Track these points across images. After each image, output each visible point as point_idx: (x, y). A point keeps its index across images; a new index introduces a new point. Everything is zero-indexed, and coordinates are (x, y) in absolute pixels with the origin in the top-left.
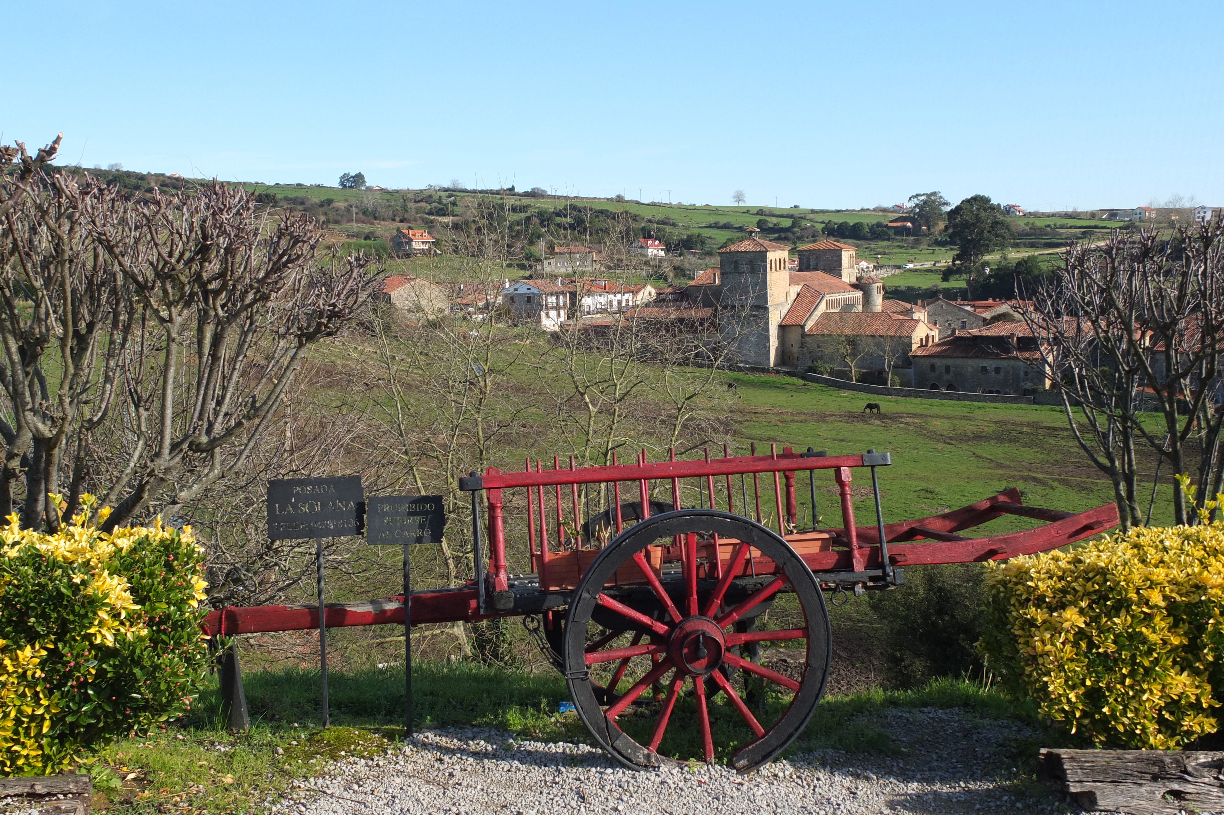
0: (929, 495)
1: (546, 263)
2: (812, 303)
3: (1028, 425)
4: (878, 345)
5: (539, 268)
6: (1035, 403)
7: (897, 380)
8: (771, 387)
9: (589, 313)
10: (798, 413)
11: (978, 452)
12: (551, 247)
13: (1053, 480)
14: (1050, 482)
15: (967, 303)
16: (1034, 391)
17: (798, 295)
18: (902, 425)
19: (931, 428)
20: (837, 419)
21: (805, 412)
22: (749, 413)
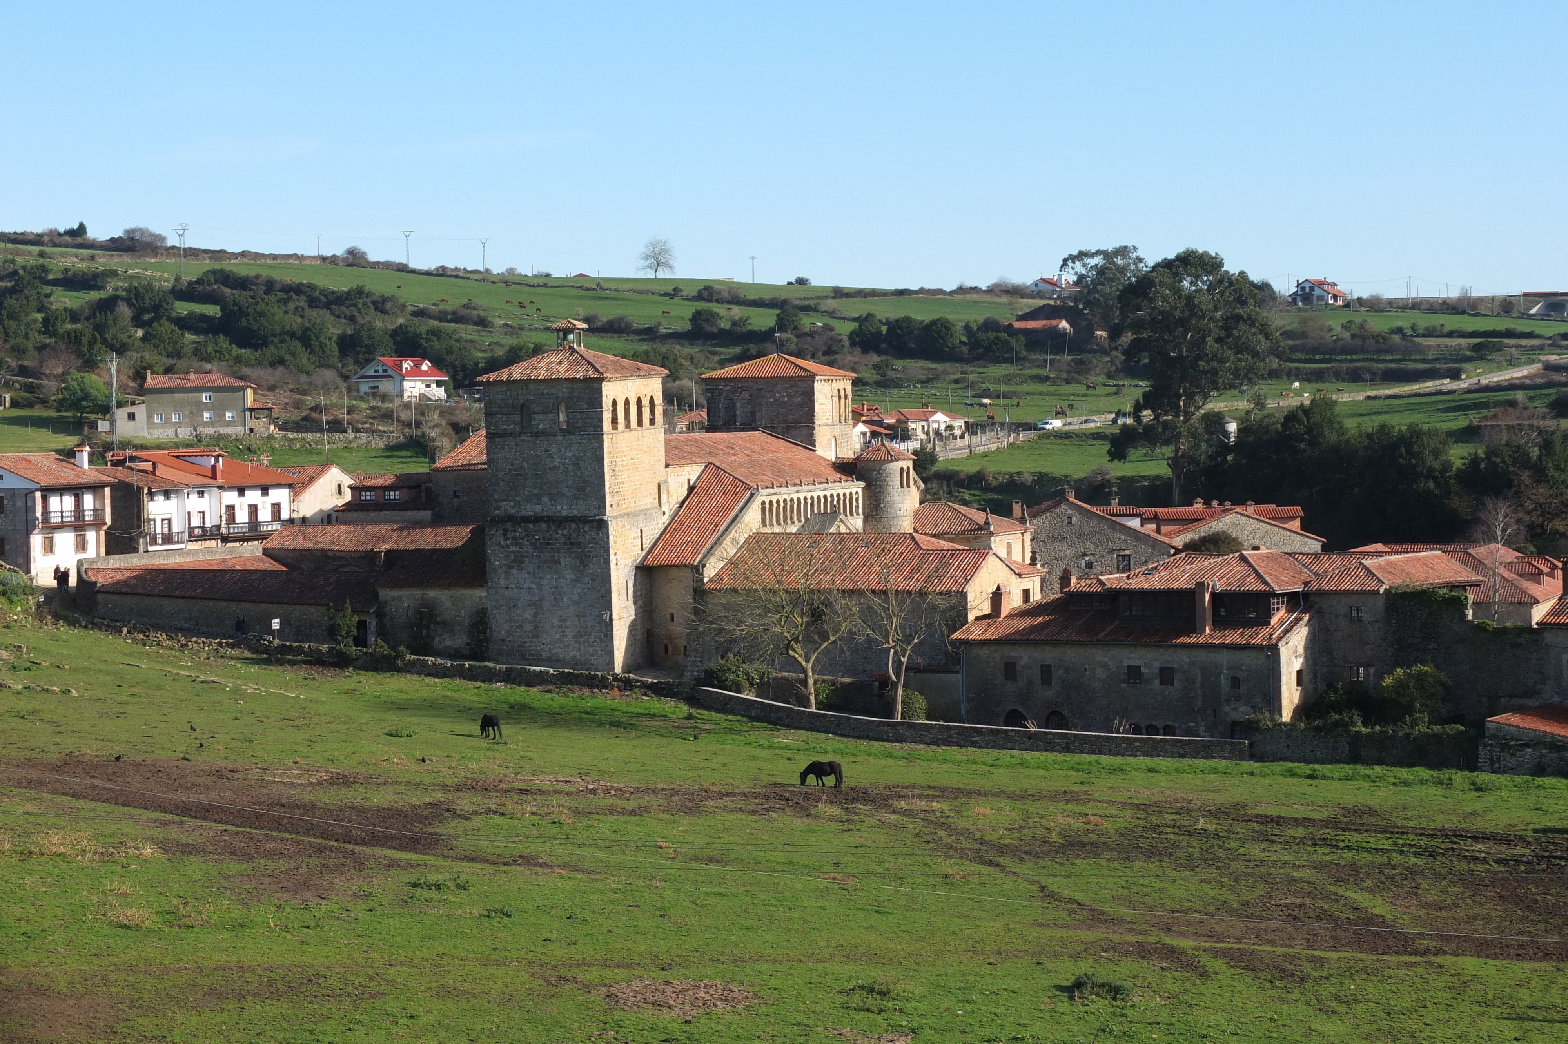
0: (872, 1002)
1: (121, 414)
2: (726, 509)
3: (1217, 813)
4: (868, 613)
5: (103, 426)
6: (1253, 757)
7: (920, 702)
8: (600, 724)
9: (168, 538)
10: (638, 790)
11: (1054, 884)
12: (139, 376)
13: (1216, 953)
14: (1205, 960)
15: (1132, 510)
16: (1248, 728)
17: (691, 489)
18: (893, 817)
19: (962, 824)
20: (732, 805)
21: (660, 786)
22: (506, 791)
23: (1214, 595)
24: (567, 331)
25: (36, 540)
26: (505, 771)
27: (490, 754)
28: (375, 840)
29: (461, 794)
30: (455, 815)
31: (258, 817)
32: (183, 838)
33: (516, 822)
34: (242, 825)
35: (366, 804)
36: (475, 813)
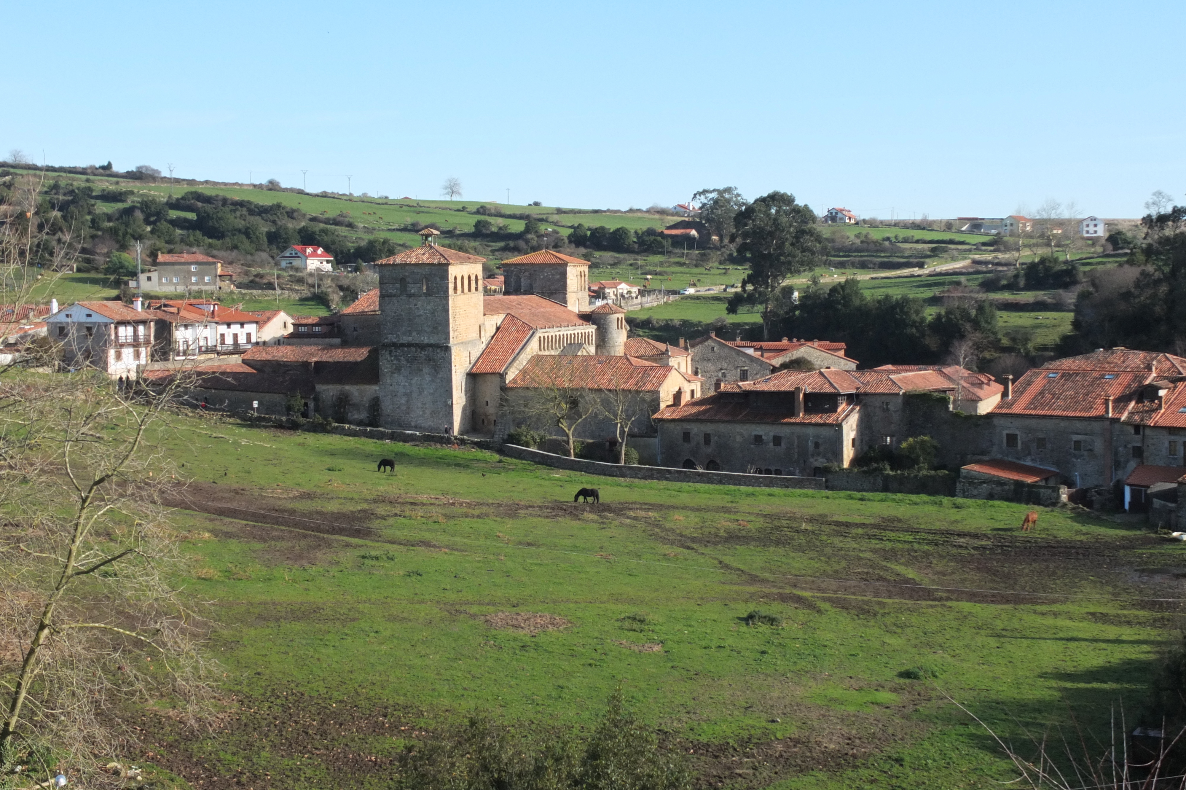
0: (636, 626)
1: (143, 277)
2: (518, 341)
3: (812, 520)
4: (607, 404)
5: (132, 284)
6: (827, 488)
7: (635, 454)
8: (449, 465)
9: (186, 353)
10: (478, 504)
11: (727, 560)
12: (153, 255)
13: (824, 599)
14: (819, 603)
15: (749, 344)
16: (825, 471)
17: (498, 329)
18: (628, 521)
19: (668, 525)
20: (534, 513)
21: (490, 501)
22: (403, 503)
23: (805, 395)
24: (427, 236)
25: (112, 353)
26: (400, 492)
27: (389, 482)
28: (334, 531)
29: (376, 505)
30: (378, 518)
31: (265, 517)
32: (224, 528)
33: (413, 521)
34: (256, 522)
35: (324, 510)
36: (388, 516)
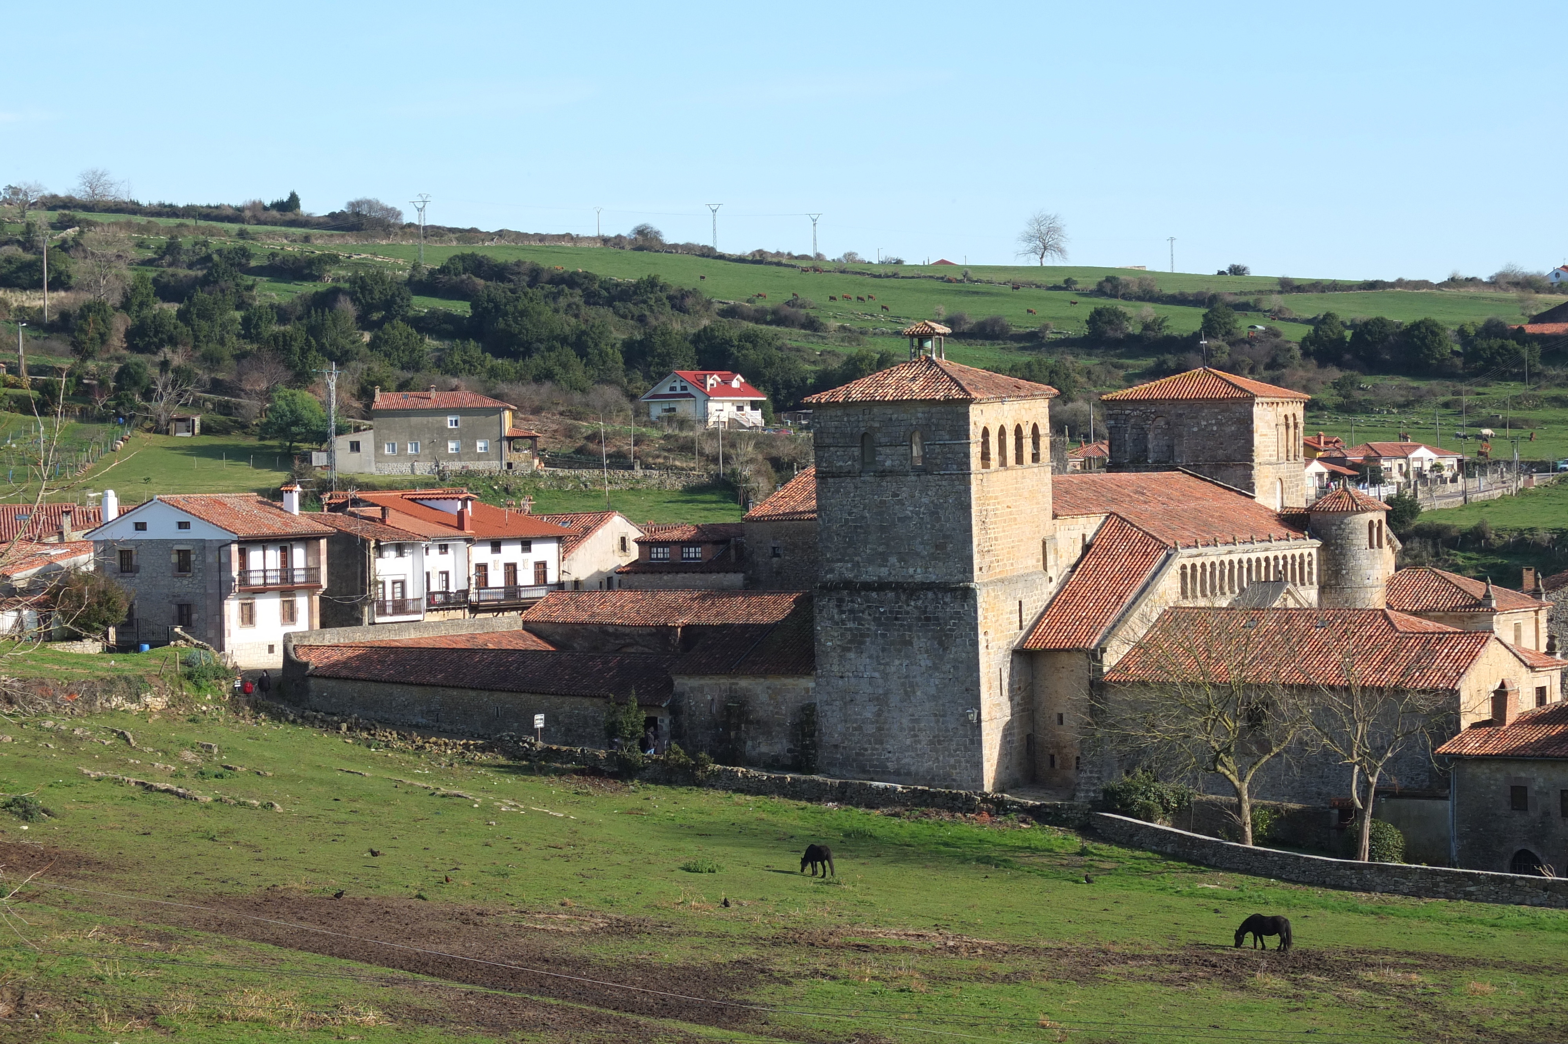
1: (341, 443)
2: (1132, 575)
4: (1324, 715)
5: (319, 459)
7: (1394, 838)
8: (964, 860)
9: (400, 607)
10: (1013, 949)
12: (365, 393)
17: (1087, 548)
18: (1358, 993)
19: (1451, 1005)
20: (1139, 972)
21: (1043, 944)
22: (839, 947)
24: (923, 337)
25: (232, 608)
26: (838, 921)
27: (819, 897)
28: (666, 1009)
29: (778, 950)
30: (771, 977)
31: (514, 976)
32: (417, 1001)
33: (852, 989)
34: (494, 986)
35: (655, 961)
36: (798, 975)
